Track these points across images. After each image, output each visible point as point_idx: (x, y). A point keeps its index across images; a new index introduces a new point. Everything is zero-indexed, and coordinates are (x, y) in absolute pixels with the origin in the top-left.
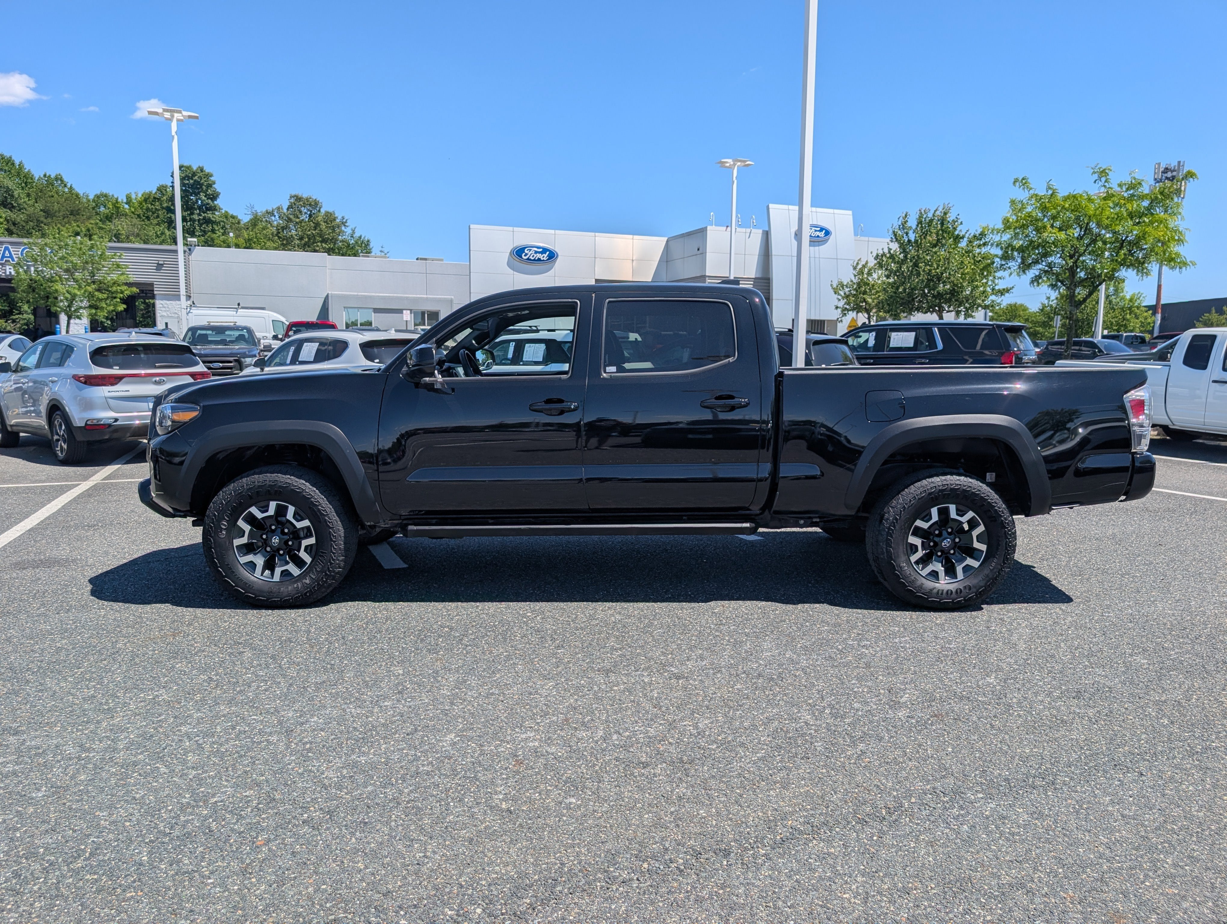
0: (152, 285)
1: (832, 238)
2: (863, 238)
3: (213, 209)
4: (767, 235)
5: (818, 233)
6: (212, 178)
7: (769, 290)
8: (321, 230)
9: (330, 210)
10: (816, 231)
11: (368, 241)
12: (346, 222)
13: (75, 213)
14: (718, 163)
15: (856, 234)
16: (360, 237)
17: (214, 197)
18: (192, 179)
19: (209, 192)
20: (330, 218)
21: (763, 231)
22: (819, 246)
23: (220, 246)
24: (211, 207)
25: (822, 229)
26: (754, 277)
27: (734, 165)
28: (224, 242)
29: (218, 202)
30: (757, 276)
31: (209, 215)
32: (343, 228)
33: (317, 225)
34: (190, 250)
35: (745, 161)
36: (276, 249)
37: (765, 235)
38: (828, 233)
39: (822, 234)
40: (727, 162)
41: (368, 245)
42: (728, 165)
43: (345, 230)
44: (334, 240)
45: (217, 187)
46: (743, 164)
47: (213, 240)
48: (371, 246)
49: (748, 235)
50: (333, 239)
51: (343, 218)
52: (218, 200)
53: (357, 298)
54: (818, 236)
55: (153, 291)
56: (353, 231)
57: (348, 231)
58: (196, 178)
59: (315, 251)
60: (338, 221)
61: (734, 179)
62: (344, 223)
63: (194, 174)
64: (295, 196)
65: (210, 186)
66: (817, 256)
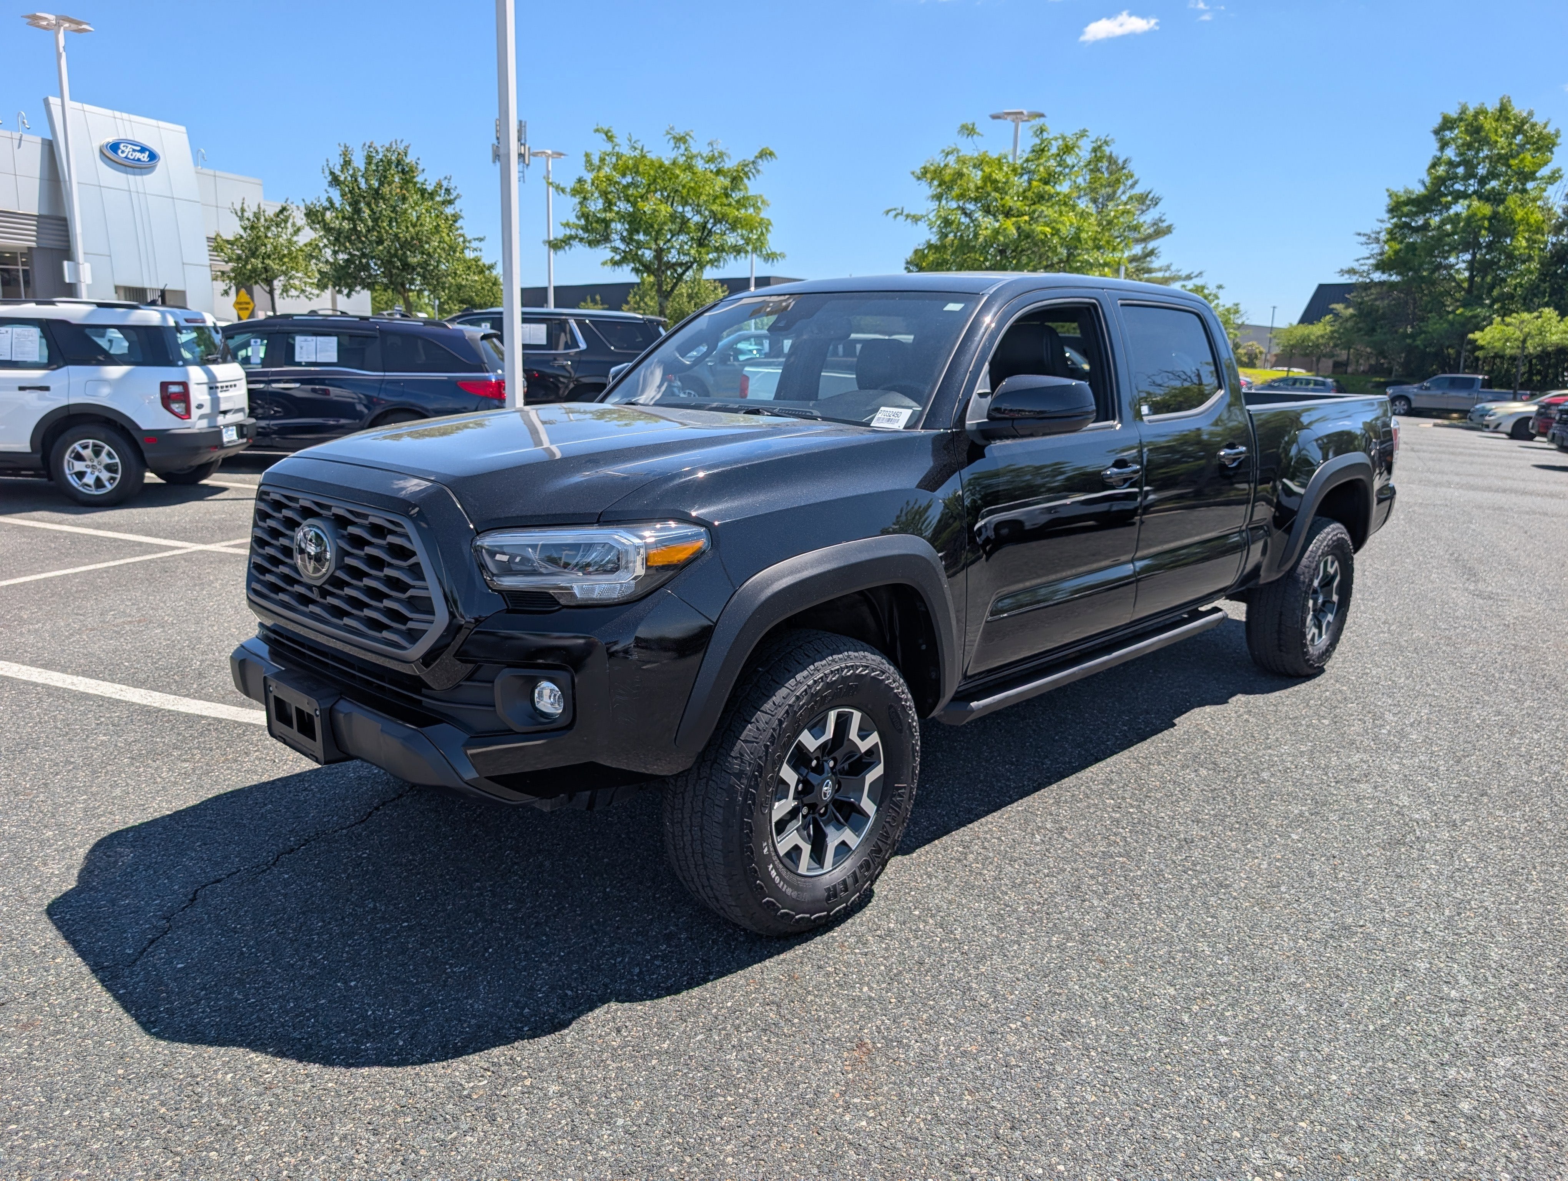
1: (160, 165)
2: (205, 171)
4: (50, 150)
5: (138, 155)
7: (68, 236)
10: (134, 150)
14: (28, 17)
15: (196, 164)
21: (43, 140)
22: (141, 174)
25: (143, 150)
26: (36, 213)
27: (59, 25)
30: (45, 212)
35: (79, 23)
37: (47, 147)
38: (153, 156)
39: (144, 157)
40: (45, 19)
42: (45, 23)
46: (74, 26)
49: (16, 143)
54: (139, 160)
61: (61, 50)
66: (141, 190)
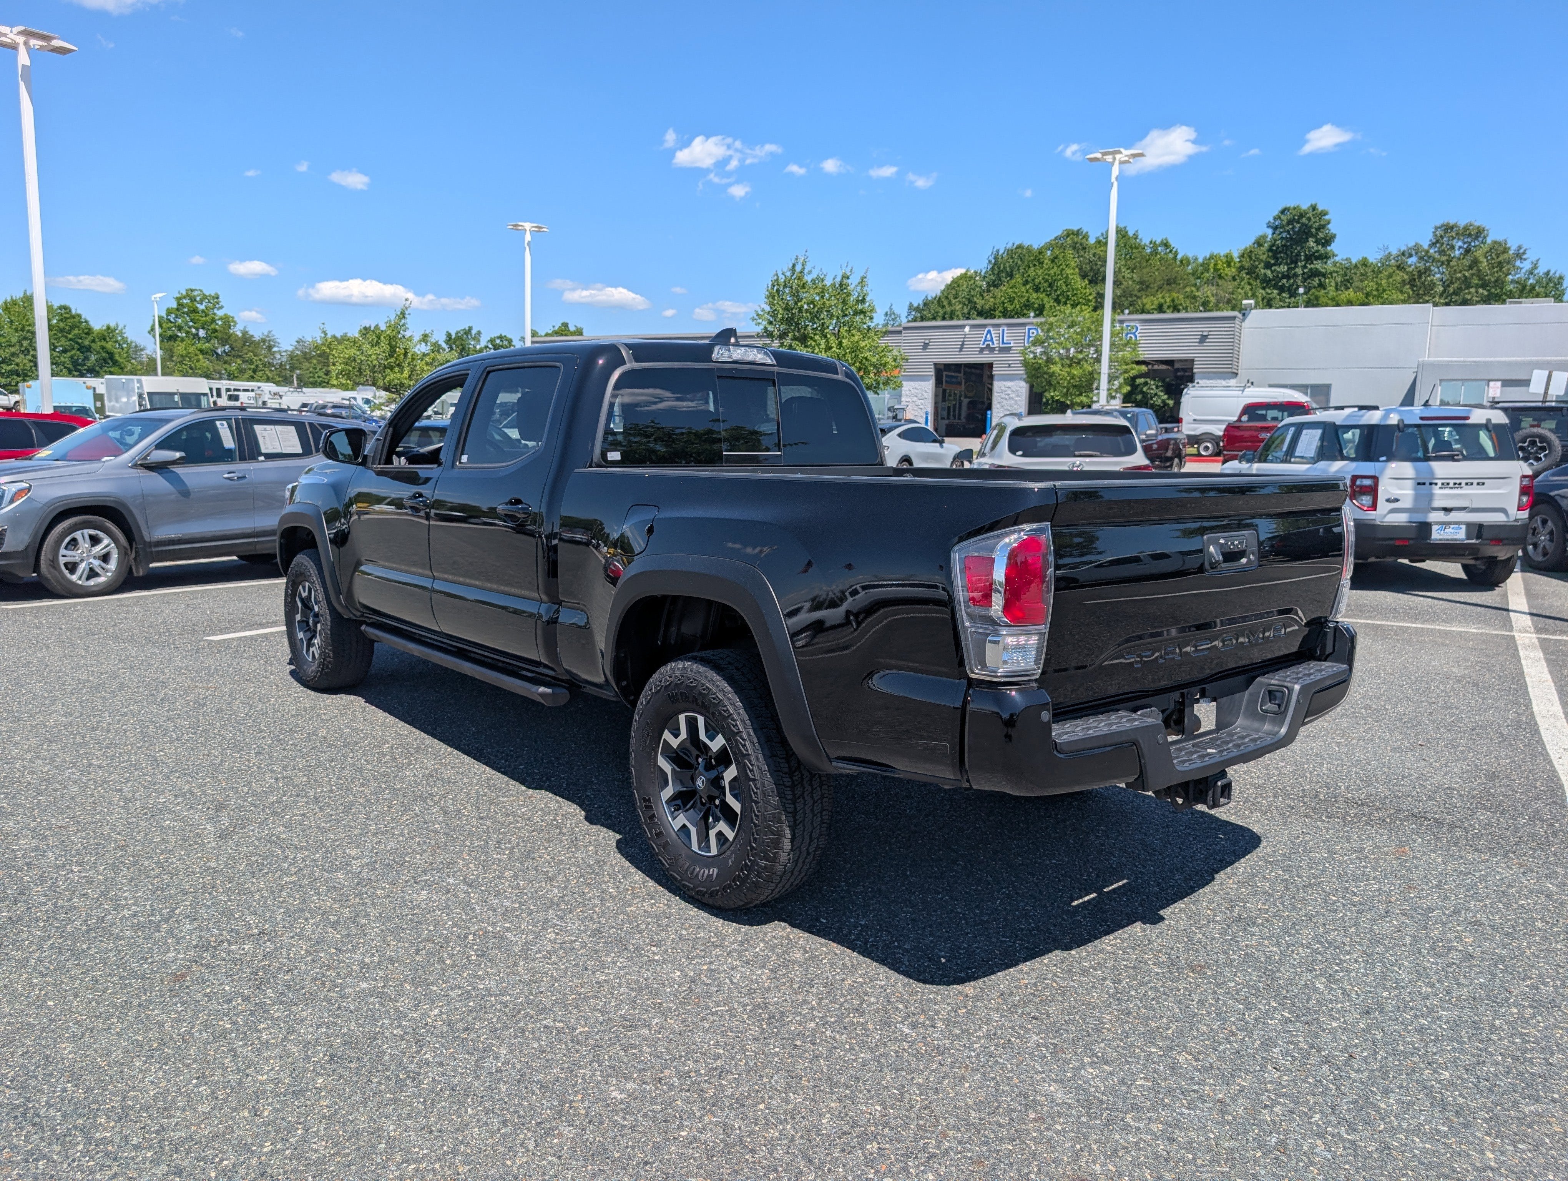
0: (1192, 361)
3: (1325, 257)
6: (1327, 217)
8: (1479, 270)
9: (1500, 238)
11: (1561, 278)
12: (1524, 253)
13: (1171, 282)
16: (1548, 273)
17: (1328, 241)
18: (1298, 222)
19: (1321, 235)
20: (1500, 248)
23: (1327, 305)
24: (1321, 255)
28: (1333, 299)
29: (1333, 247)
31: (1318, 265)
32: (1518, 263)
33: (1475, 262)
34: (1244, 315)
36: (1404, 302)
41: (1560, 283)
43: (1521, 266)
44: (1499, 283)
45: (1332, 228)
47: (1317, 298)
48: (1564, 286)
50: (1496, 281)
51: (1520, 248)
52: (1333, 245)
53: (1464, 365)
55: (1192, 369)
56: (1535, 266)
57: (1526, 266)
58: (1304, 220)
59: (1465, 302)
60: (1511, 252)
62: (1519, 256)
63: (1301, 216)
64: (1442, 226)
65: (1322, 227)
